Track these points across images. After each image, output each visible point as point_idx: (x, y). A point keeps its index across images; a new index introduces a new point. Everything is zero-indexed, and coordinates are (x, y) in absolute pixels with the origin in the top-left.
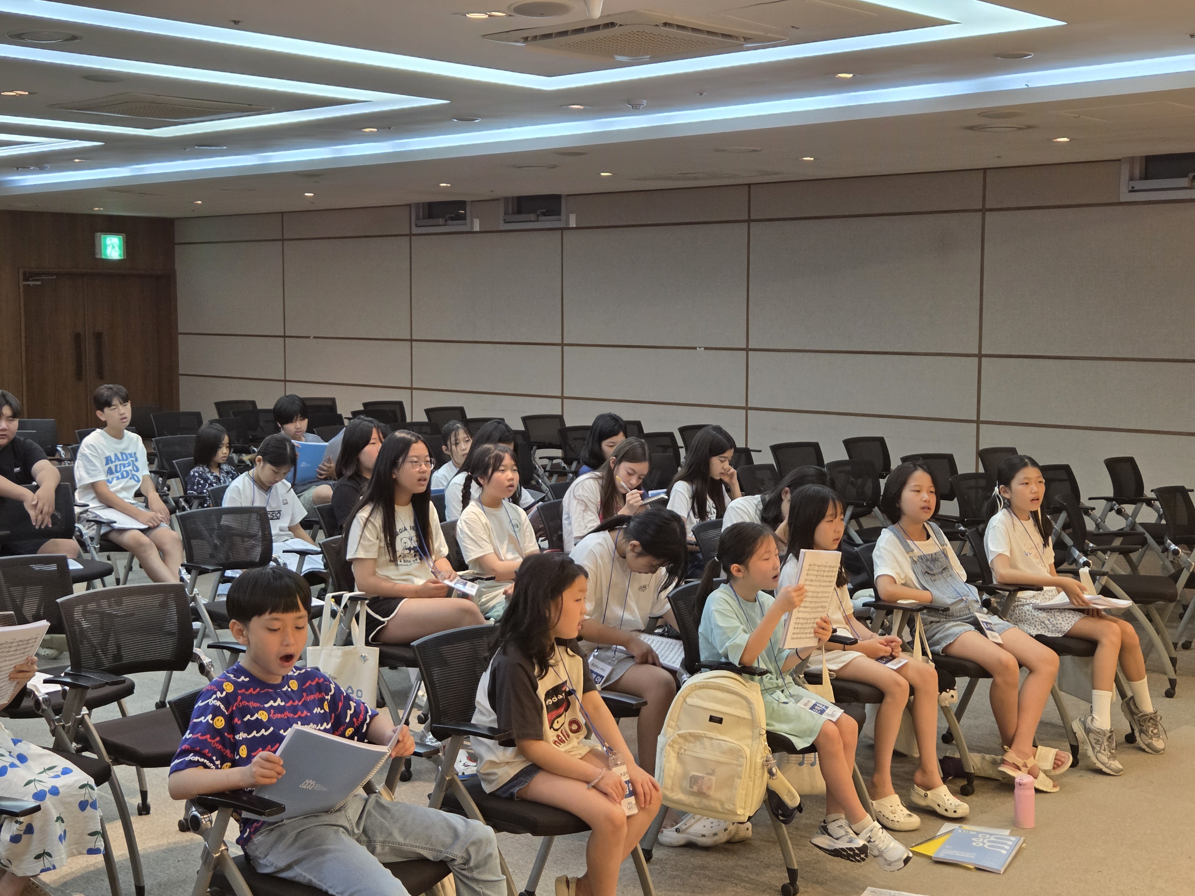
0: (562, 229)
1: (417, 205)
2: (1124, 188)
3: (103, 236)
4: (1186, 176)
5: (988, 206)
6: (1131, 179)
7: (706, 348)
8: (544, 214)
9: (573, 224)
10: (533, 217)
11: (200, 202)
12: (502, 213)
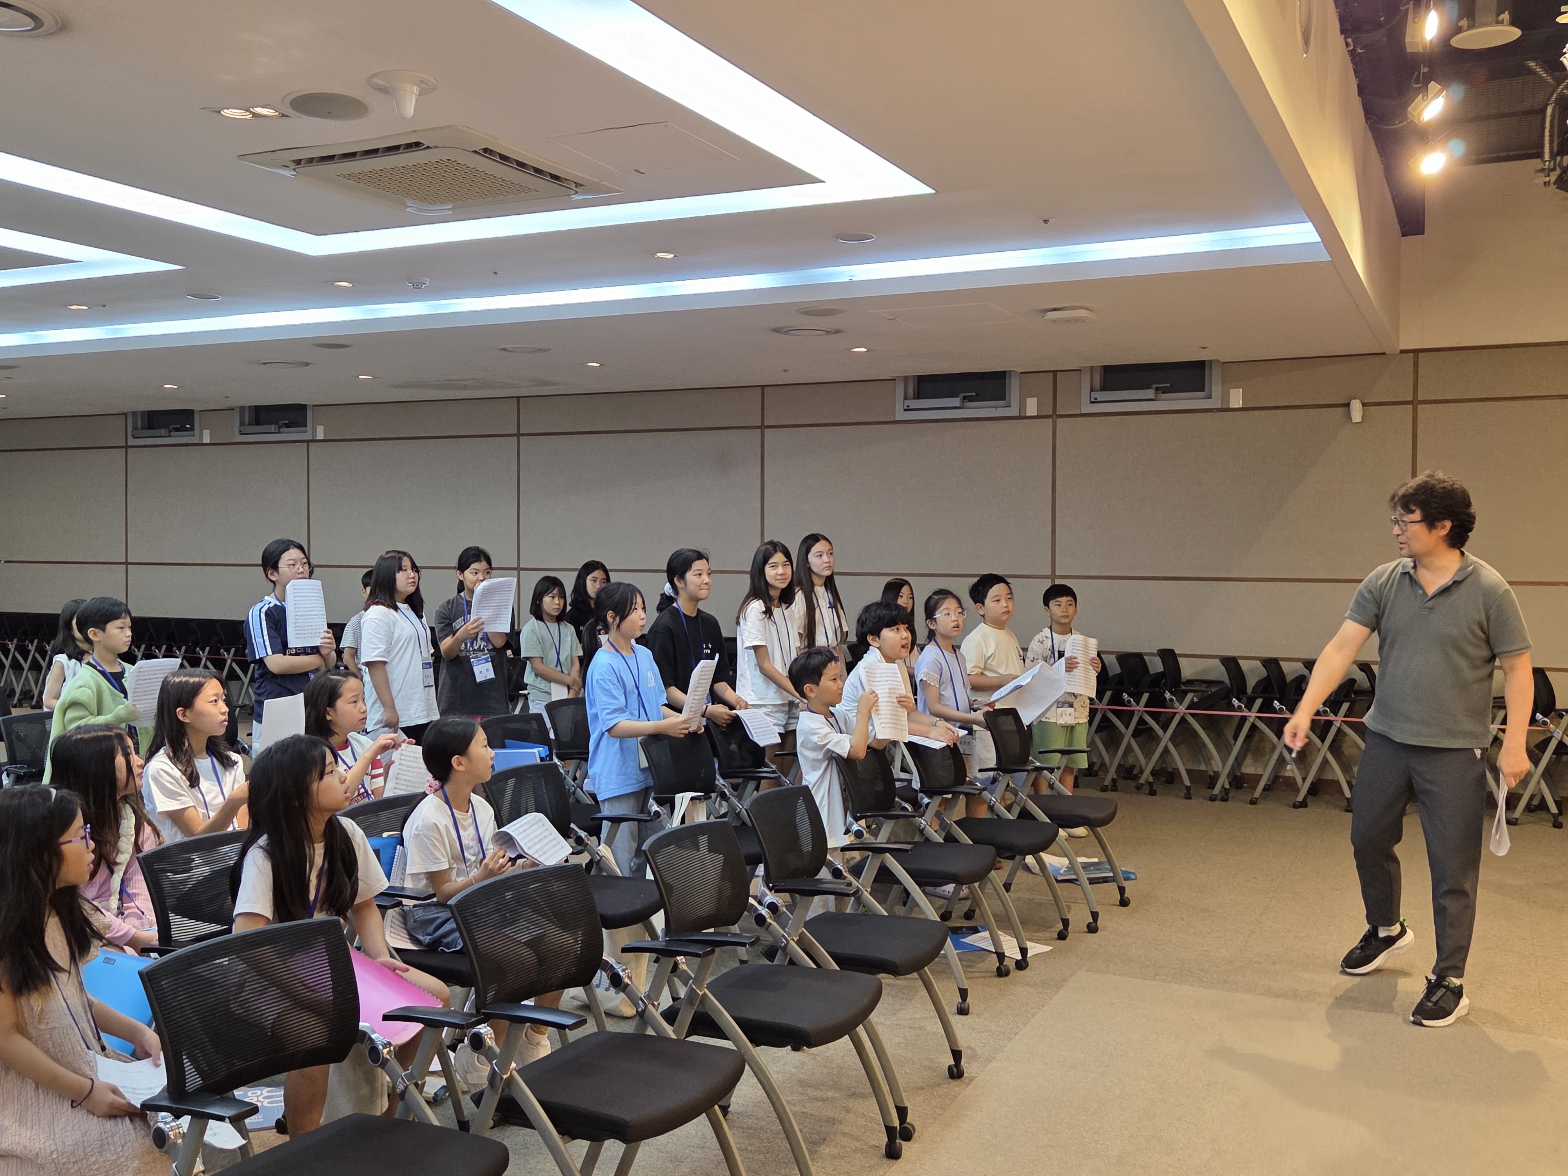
0: (308, 442)
1: (134, 414)
2: (899, 407)
4: (958, 397)
5: (767, 423)
6: (906, 398)
8: (287, 426)
9: (320, 436)
10: (273, 428)
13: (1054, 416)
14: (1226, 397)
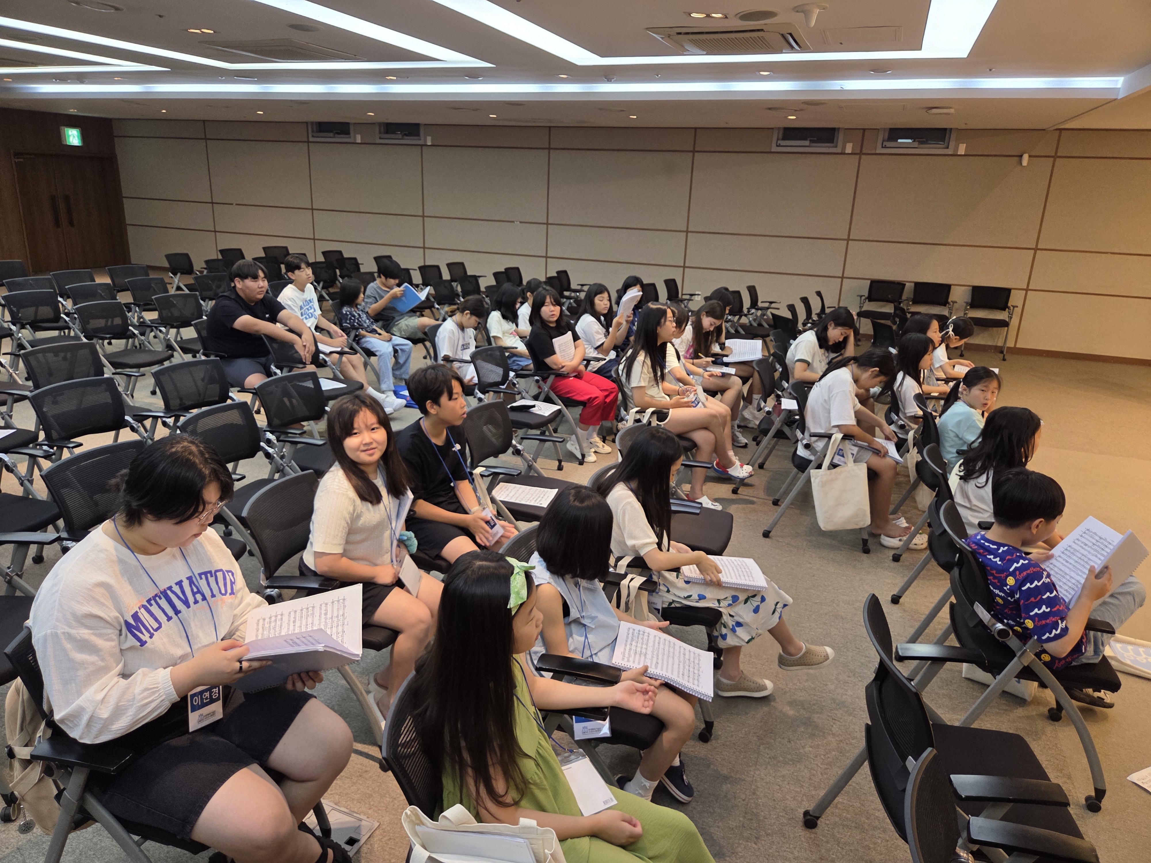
0: (422, 146)
1: (312, 123)
3: (66, 129)
4: (807, 140)
5: (696, 149)
6: (778, 139)
8: (408, 136)
9: (429, 143)
10: (398, 136)
11: (164, 111)
12: (377, 131)
13: (861, 154)
14: (957, 148)
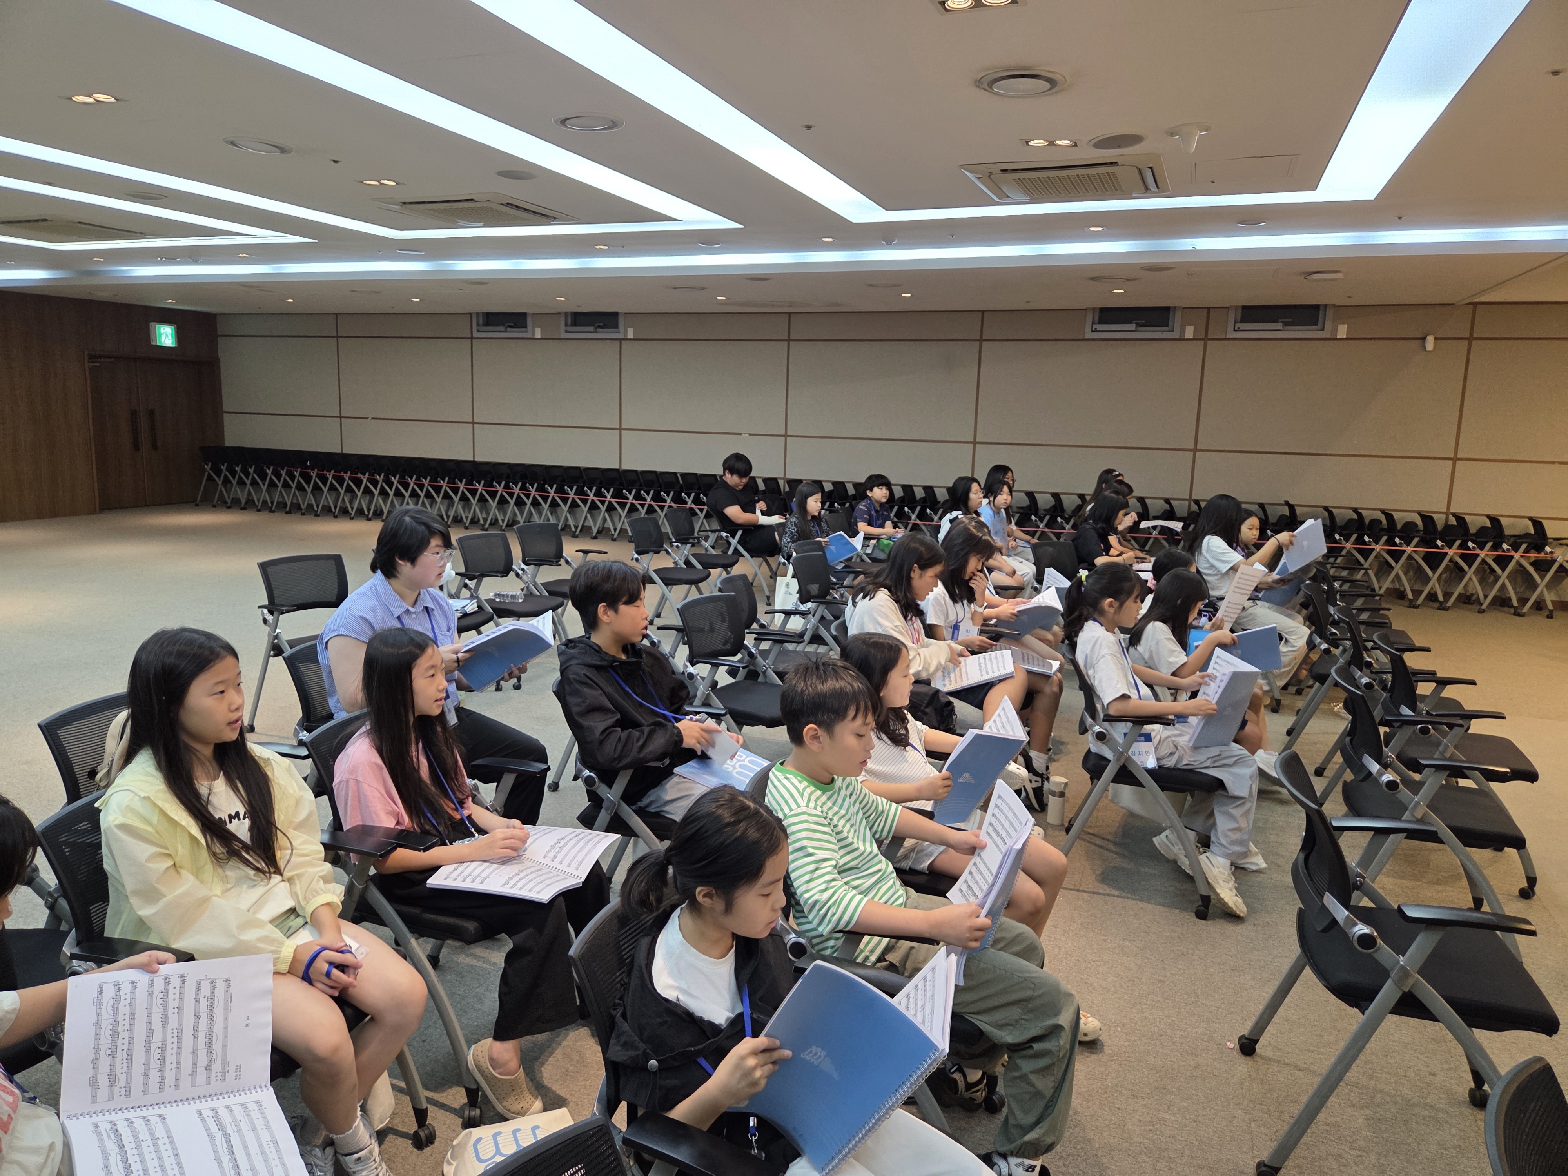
0: (620, 340)
1: (478, 314)
2: (1088, 329)
3: (157, 326)
4: (1132, 323)
5: (984, 338)
6: (1093, 323)
7: (750, 434)
8: (602, 327)
9: (630, 337)
10: (591, 329)
11: (290, 300)
12: (563, 323)
13: (1206, 339)
14: (1335, 330)
